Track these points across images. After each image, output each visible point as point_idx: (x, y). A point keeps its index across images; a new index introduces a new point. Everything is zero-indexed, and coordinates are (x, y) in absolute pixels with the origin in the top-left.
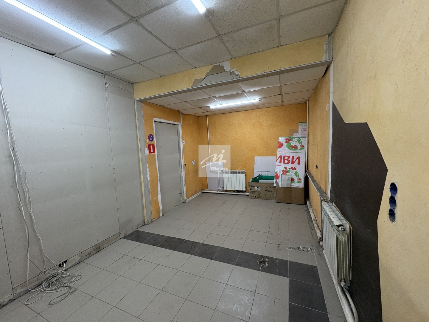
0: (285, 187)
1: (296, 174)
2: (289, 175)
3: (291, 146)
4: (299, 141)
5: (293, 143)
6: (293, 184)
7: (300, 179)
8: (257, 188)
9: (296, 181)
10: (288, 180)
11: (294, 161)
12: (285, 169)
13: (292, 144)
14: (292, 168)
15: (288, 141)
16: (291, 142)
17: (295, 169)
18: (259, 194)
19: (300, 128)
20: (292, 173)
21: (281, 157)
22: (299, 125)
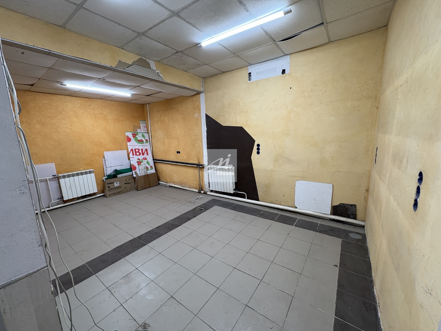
0: (143, 175)
1: (148, 163)
2: (143, 165)
3: (138, 140)
4: (143, 136)
5: (139, 137)
6: (148, 172)
7: (151, 167)
8: (117, 183)
9: (150, 168)
10: (144, 169)
11: (144, 152)
12: (138, 160)
13: (138, 139)
14: (143, 159)
15: (134, 135)
16: (137, 136)
17: (146, 159)
18: (119, 189)
19: (142, 125)
20: (145, 163)
21: (132, 150)
22: (140, 122)
